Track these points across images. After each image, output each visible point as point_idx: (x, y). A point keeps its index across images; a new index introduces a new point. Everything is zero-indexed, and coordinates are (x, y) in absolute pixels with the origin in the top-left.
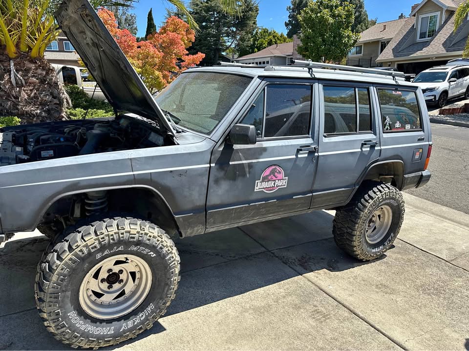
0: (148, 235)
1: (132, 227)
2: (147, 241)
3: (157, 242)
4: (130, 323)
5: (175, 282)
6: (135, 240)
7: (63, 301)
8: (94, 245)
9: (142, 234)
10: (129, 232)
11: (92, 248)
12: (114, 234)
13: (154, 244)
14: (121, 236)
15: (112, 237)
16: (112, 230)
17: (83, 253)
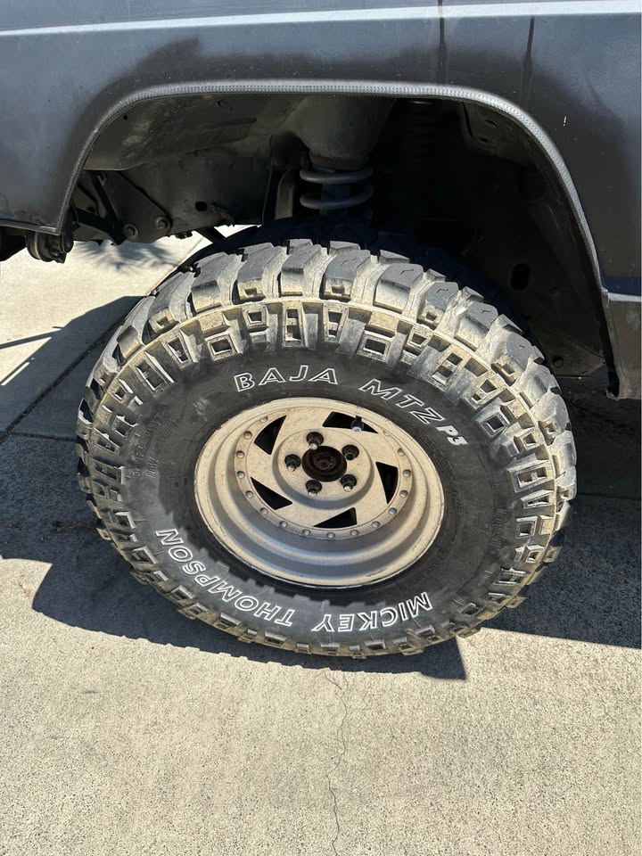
0: (448, 352)
1: (385, 296)
2: (437, 377)
3: (480, 392)
4: (345, 622)
5: (531, 560)
6: (385, 358)
7: (135, 492)
8: (220, 336)
9: (419, 339)
10: (364, 317)
11: (217, 346)
12: (300, 308)
13: (466, 396)
14: (329, 325)
15: (292, 321)
16: (298, 289)
17: (184, 358)
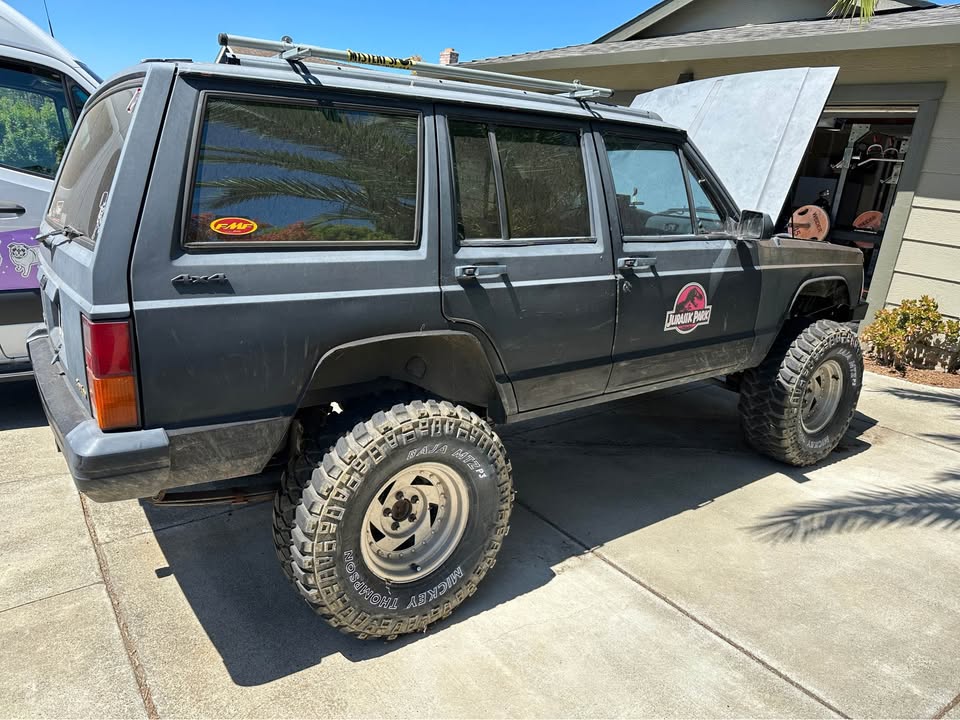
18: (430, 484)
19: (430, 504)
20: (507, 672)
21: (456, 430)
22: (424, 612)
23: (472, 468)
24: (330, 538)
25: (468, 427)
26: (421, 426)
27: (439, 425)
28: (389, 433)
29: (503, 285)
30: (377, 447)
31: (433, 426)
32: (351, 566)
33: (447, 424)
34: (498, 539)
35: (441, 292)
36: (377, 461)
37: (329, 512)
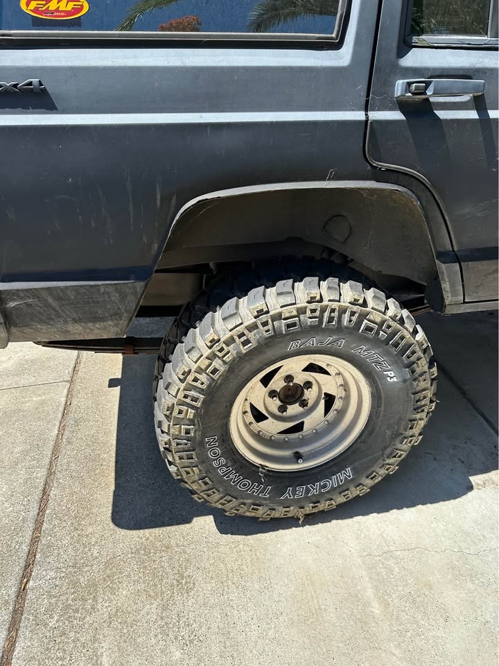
18: (326, 373)
19: (325, 394)
20: (376, 609)
21: (359, 323)
22: (302, 504)
23: (378, 368)
24: (188, 422)
25: (378, 320)
26: (308, 312)
27: (336, 314)
28: (264, 318)
29: (473, 115)
30: (246, 332)
31: (326, 315)
32: (214, 451)
33: (348, 314)
34: (404, 447)
35: (367, 121)
36: (244, 350)
37: (186, 397)
